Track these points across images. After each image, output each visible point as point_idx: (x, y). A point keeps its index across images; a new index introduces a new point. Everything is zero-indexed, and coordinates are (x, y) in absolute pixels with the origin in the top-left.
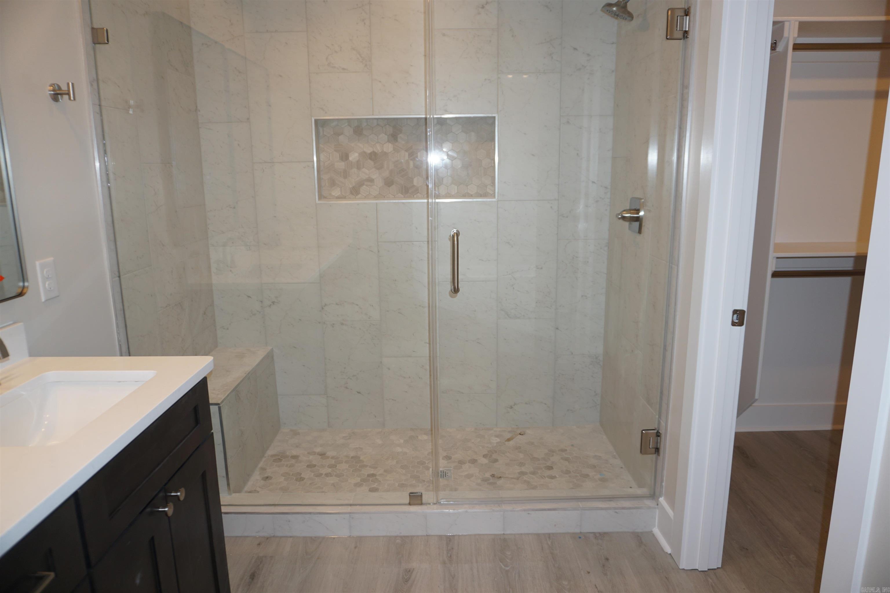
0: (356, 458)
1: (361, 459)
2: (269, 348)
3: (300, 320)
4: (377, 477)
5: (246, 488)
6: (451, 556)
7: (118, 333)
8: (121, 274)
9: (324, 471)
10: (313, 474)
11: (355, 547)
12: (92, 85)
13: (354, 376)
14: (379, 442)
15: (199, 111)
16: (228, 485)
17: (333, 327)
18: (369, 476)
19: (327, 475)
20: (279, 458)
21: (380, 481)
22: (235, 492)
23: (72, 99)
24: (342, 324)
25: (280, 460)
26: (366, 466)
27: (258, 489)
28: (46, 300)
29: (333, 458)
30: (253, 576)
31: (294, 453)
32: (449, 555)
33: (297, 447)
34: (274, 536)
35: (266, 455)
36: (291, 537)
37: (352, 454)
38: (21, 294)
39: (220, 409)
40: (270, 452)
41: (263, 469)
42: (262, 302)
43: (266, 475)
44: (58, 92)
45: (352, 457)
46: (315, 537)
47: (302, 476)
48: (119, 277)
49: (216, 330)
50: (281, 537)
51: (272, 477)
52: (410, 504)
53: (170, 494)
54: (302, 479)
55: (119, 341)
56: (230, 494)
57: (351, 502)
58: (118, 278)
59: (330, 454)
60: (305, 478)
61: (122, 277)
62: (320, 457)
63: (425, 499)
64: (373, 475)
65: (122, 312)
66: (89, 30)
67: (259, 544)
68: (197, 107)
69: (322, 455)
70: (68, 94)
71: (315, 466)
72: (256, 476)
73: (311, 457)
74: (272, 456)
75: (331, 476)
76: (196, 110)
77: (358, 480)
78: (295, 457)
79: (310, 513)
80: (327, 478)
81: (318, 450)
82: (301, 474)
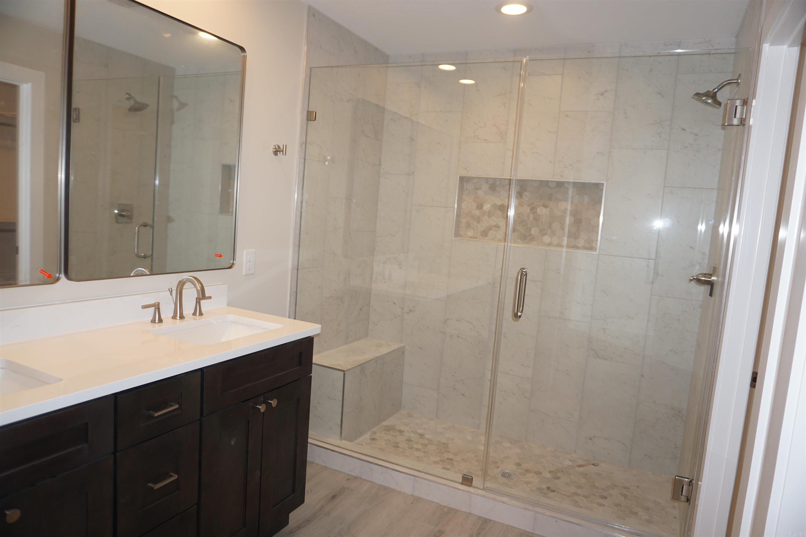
0: (445, 445)
1: (449, 446)
2: (403, 345)
3: (428, 327)
4: (454, 462)
5: (356, 441)
6: (479, 533)
7: (290, 307)
8: (299, 268)
9: (415, 446)
10: (407, 446)
11: (412, 503)
12: (301, 146)
13: (461, 380)
14: (469, 438)
15: (382, 165)
16: (341, 433)
17: (451, 338)
18: (448, 459)
19: (417, 449)
20: (388, 429)
21: (454, 465)
22: (345, 439)
23: (284, 154)
24: (458, 337)
25: (389, 430)
26: (450, 452)
27: (364, 444)
28: (245, 275)
29: (428, 439)
30: (334, 497)
31: (402, 428)
32: (479, 532)
33: (406, 425)
34: (360, 478)
35: (381, 425)
36: (371, 482)
37: (444, 441)
38: (230, 268)
39: (344, 374)
40: (385, 423)
41: (374, 433)
42: (403, 309)
43: (374, 437)
44: (278, 150)
45: (443, 443)
46: (388, 488)
47: (398, 445)
48: (298, 270)
49: (368, 324)
50: (364, 480)
51: (377, 440)
52: (462, 484)
53: (268, 401)
54: (398, 447)
55: (289, 312)
56: (341, 440)
57: (420, 469)
58: (296, 271)
59: (428, 436)
60: (400, 447)
61: (299, 271)
62: (419, 436)
63: (474, 483)
64: (451, 459)
65: (295, 294)
66: (305, 113)
67: (348, 480)
68: (380, 162)
69: (422, 436)
70: (283, 151)
71: (411, 441)
72: (367, 436)
73: (412, 435)
74: (385, 426)
75: (420, 451)
76: (380, 164)
77: (438, 459)
78: (401, 432)
79: (387, 468)
80: (416, 452)
81: (420, 431)
82: (399, 443)
